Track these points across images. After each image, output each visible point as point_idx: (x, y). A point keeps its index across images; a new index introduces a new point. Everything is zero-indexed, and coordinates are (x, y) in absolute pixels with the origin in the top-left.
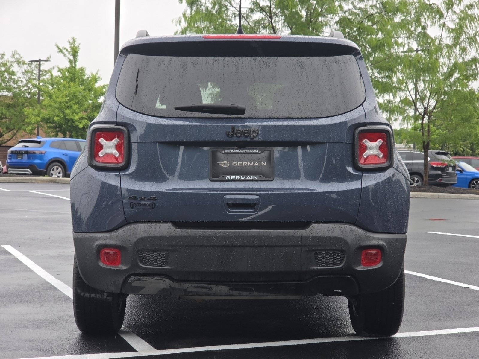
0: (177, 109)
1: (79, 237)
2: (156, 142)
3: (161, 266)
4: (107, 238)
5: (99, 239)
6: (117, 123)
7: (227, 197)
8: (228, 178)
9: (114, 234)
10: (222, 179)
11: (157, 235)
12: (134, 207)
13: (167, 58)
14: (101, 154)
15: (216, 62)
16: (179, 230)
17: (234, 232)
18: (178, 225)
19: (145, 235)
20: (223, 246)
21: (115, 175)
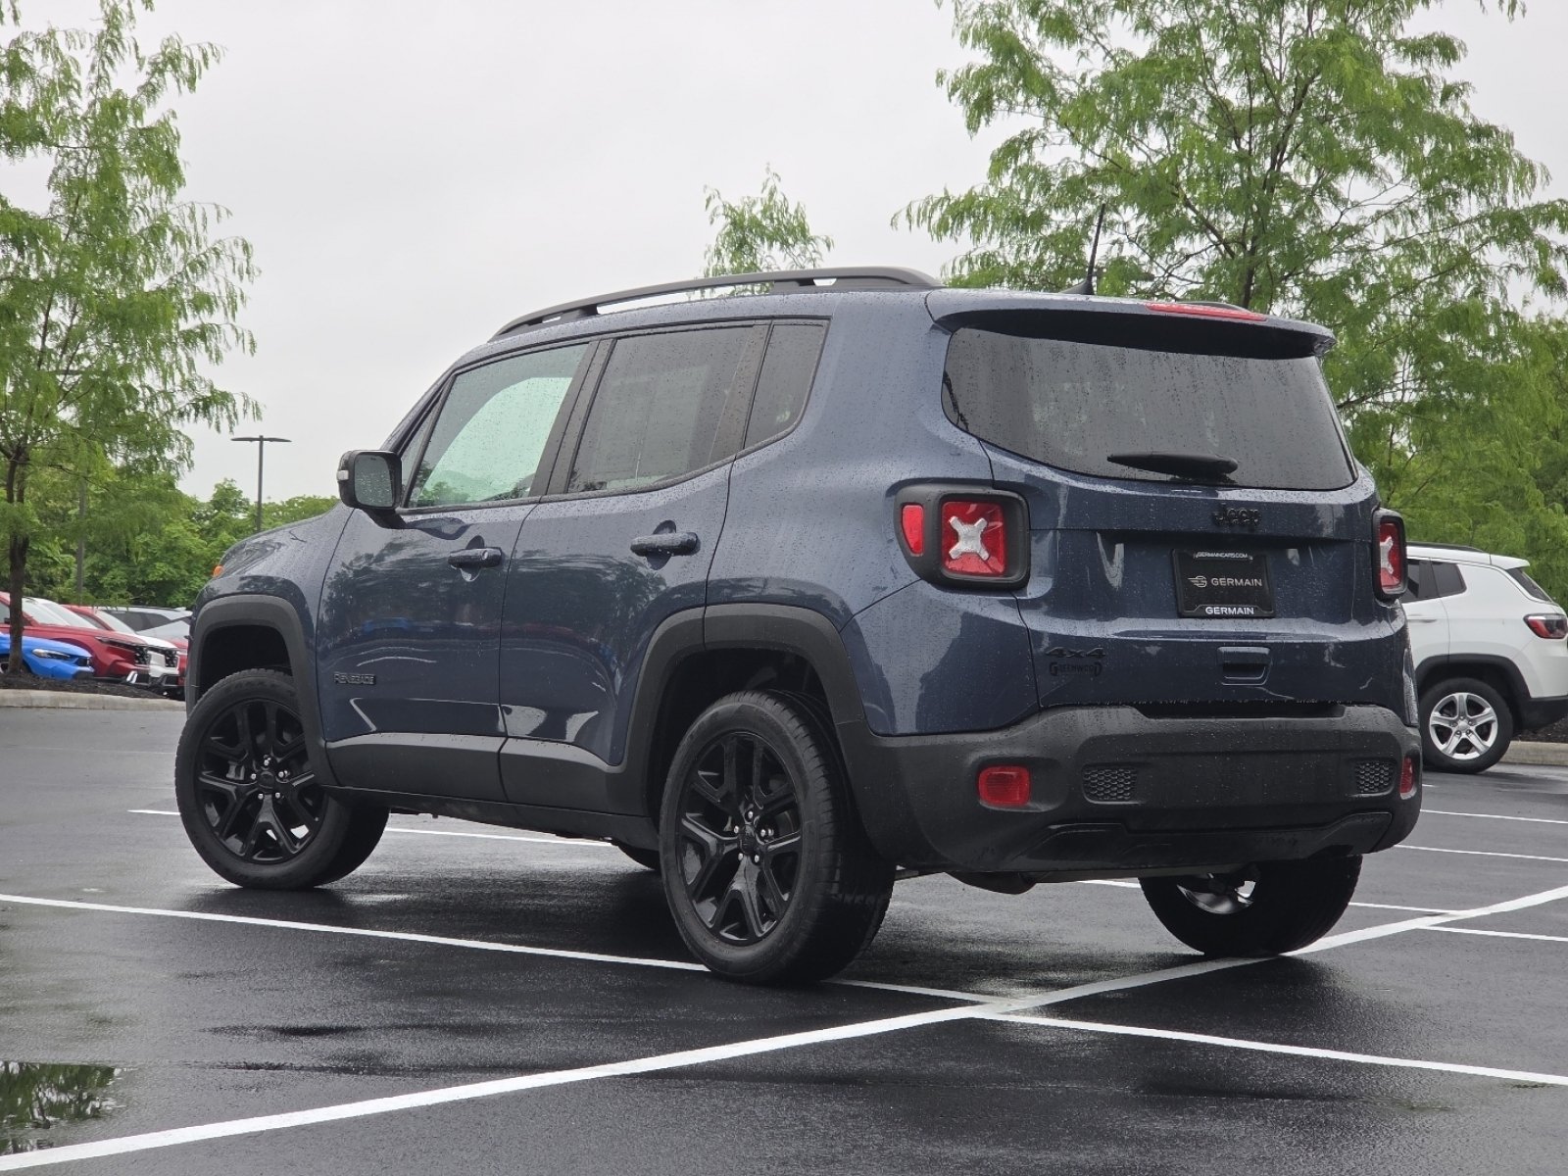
0: (1112, 459)
1: (913, 745)
2: (1094, 531)
3: (1123, 800)
4: (1000, 743)
5: (977, 746)
6: (994, 484)
7: (1223, 649)
8: (1210, 610)
9: (1017, 732)
10: (1200, 614)
11: (1118, 732)
12: (1059, 673)
13: (1066, 345)
14: (954, 552)
15: (1156, 361)
16: (1153, 720)
17: (1243, 723)
18: (1150, 710)
19: (1097, 733)
20: (1227, 753)
21: (1001, 602)
